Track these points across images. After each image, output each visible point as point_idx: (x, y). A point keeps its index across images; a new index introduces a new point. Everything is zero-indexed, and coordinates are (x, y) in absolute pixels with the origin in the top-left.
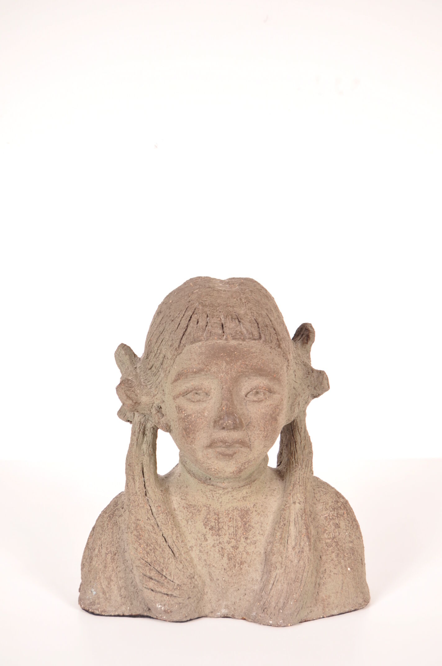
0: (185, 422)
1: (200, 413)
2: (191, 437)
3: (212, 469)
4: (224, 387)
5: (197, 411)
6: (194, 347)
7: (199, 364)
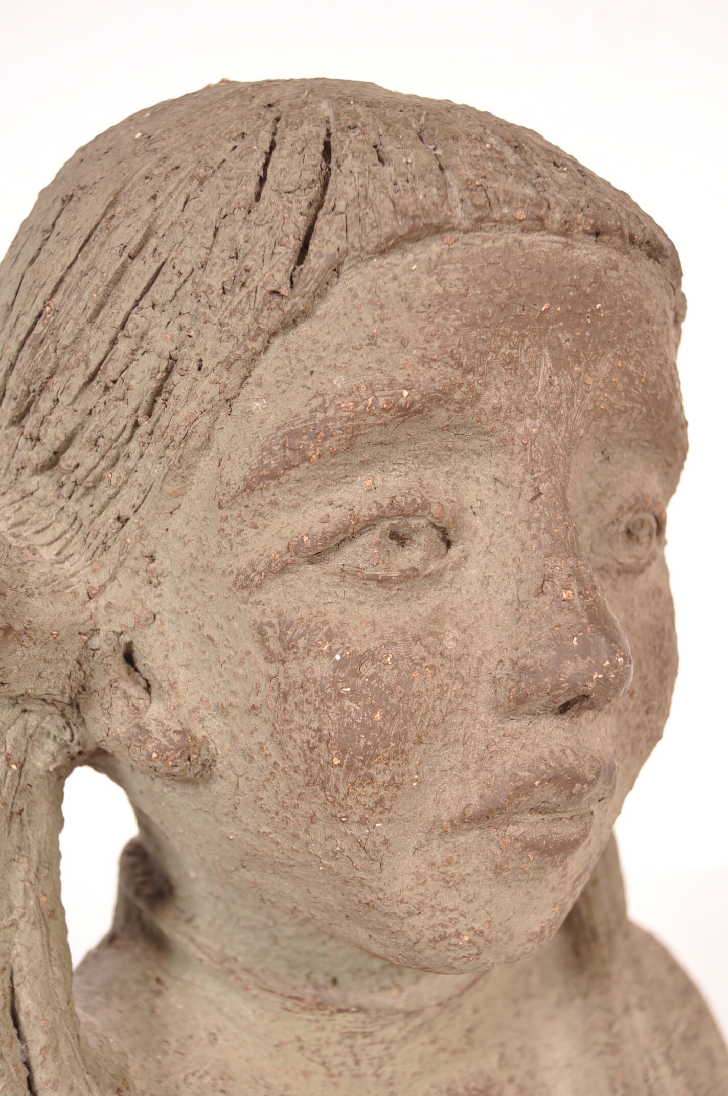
0: (340, 695)
1: (417, 639)
2: (380, 779)
3: (458, 935)
4: (543, 487)
5: (404, 632)
6: (398, 271)
7: (425, 361)
